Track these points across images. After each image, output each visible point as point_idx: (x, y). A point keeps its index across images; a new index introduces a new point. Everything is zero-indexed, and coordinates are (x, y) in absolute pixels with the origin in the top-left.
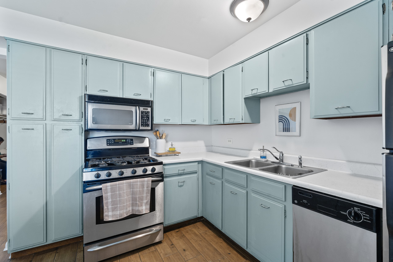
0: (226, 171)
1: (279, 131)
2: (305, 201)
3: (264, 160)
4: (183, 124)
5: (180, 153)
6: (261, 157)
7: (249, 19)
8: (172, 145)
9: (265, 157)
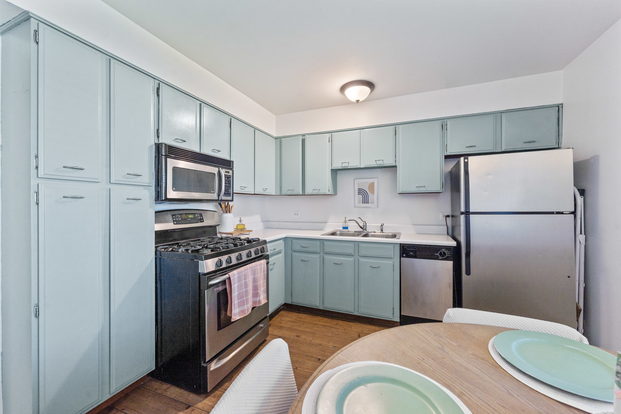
0: (326, 243)
1: (359, 203)
2: (412, 253)
3: (345, 230)
4: (256, 193)
5: (252, 231)
6: (344, 228)
7: (358, 101)
8: (240, 221)
9: (347, 228)
